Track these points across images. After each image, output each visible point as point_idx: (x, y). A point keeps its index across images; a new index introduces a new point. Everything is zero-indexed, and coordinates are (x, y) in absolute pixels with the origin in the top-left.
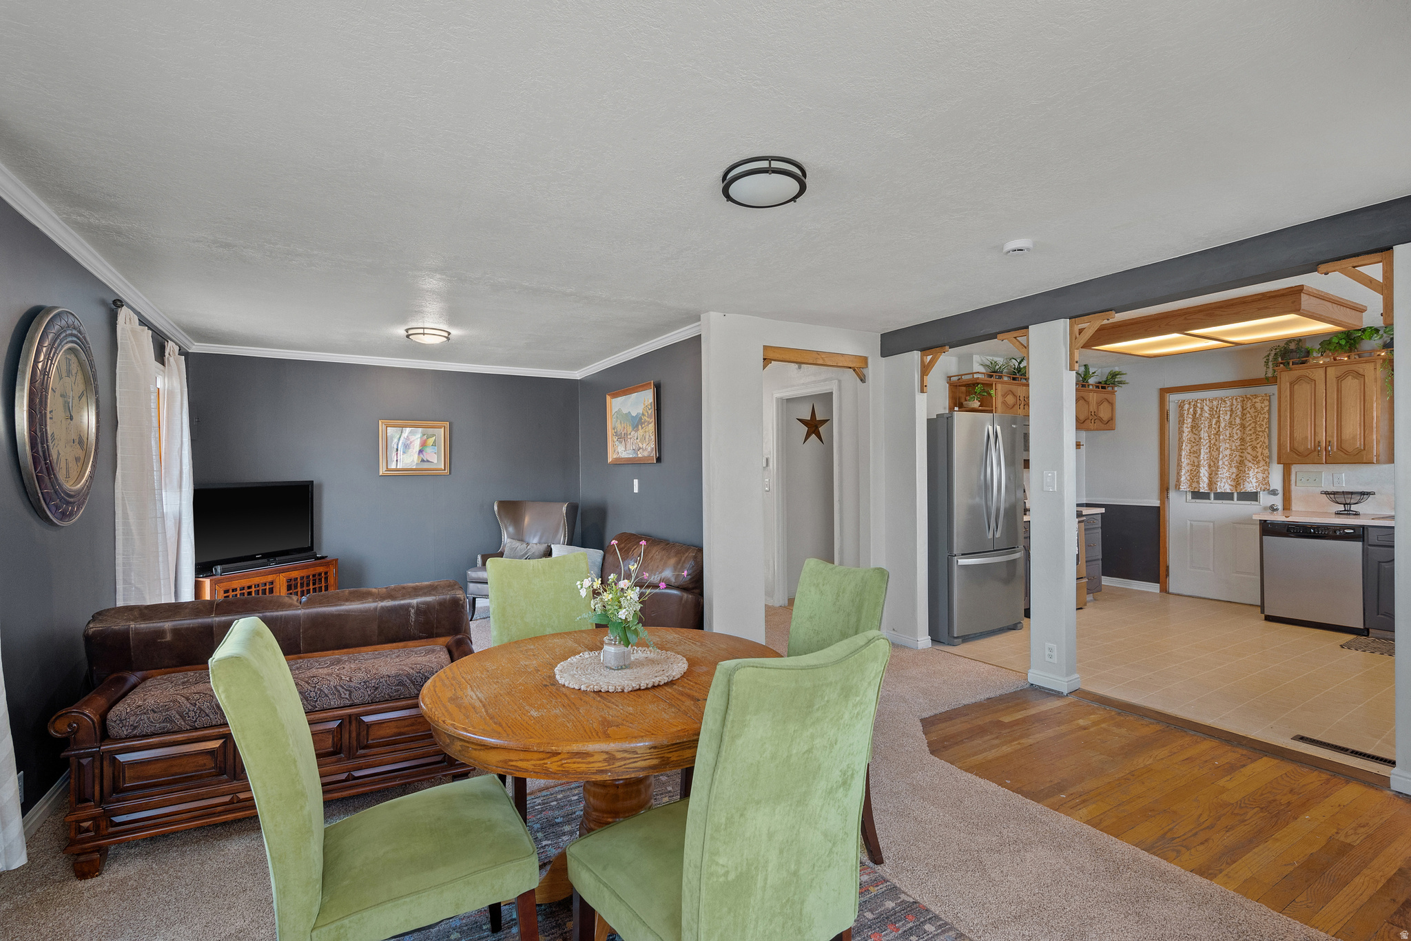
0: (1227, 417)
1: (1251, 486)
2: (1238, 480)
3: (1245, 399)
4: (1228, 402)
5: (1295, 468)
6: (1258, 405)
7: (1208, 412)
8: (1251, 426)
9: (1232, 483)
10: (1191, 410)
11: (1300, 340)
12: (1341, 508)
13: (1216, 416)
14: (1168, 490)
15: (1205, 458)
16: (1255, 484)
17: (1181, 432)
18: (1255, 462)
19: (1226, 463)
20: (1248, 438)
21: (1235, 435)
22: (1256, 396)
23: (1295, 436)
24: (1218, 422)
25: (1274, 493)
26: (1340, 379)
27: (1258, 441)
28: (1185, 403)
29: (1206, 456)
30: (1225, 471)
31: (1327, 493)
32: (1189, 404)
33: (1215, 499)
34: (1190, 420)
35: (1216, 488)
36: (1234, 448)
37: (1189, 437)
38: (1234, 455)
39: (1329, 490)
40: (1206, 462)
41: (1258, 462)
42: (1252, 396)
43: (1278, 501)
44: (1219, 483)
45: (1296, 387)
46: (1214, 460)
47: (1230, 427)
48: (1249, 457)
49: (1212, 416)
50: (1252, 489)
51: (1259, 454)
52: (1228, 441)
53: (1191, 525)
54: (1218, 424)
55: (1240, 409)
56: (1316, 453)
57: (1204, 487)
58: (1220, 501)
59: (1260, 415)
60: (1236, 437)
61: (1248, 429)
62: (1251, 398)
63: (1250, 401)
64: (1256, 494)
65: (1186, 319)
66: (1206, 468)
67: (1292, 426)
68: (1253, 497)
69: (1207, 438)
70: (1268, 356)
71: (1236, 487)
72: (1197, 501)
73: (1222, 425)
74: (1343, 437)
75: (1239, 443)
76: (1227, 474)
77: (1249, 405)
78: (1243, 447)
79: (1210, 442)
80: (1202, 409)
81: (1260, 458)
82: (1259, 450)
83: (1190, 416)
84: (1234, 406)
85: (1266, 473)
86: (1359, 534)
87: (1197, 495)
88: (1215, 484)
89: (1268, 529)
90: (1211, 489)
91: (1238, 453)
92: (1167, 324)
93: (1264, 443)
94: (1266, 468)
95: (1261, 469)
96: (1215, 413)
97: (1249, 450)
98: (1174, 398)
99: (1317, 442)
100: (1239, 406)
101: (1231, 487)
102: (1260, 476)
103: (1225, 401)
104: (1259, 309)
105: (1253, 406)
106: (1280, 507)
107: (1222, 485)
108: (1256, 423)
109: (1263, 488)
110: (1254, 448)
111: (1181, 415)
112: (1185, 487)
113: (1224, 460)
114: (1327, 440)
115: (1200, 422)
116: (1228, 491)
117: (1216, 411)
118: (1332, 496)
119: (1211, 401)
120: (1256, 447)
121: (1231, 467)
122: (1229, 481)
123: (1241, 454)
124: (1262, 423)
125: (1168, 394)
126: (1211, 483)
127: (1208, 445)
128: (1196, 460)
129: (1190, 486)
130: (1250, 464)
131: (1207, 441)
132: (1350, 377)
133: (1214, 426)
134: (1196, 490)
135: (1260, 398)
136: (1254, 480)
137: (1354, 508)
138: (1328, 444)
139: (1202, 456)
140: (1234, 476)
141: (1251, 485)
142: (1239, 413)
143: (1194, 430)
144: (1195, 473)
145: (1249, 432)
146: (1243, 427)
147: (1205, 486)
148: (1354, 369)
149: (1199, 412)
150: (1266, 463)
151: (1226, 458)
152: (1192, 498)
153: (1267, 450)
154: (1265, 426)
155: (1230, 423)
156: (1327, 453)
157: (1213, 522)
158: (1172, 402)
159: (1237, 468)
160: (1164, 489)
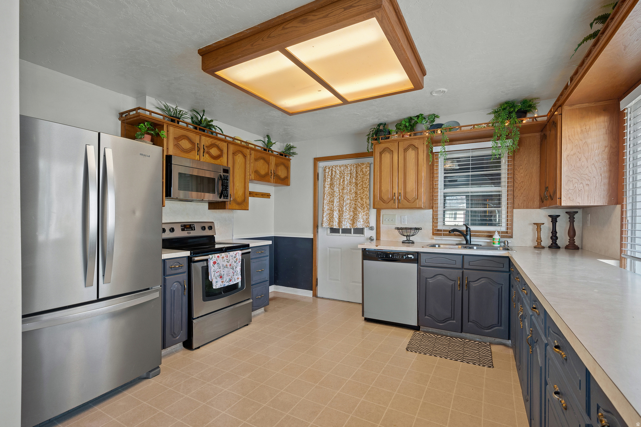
0: (349, 178)
1: (360, 225)
2: (354, 220)
3: (358, 166)
4: (349, 167)
5: (383, 212)
6: (364, 170)
7: (339, 175)
8: (360, 184)
9: (351, 222)
10: (330, 173)
11: (385, 124)
12: (405, 238)
13: (343, 177)
14: (317, 227)
15: (337, 205)
16: (362, 223)
17: (324, 187)
18: (362, 208)
19: (348, 209)
20: (359, 192)
21: (352, 190)
22: (363, 164)
23: (382, 189)
24: (344, 181)
25: (371, 228)
26: (405, 150)
27: (364, 194)
28: (327, 167)
29: (337, 204)
30: (347, 214)
31: (398, 229)
32: (329, 168)
33: (342, 233)
34: (329, 180)
35: (342, 226)
36: (352, 198)
37: (329, 191)
38: (352, 204)
39: (400, 226)
40: (337, 208)
41: (364, 208)
42: (361, 164)
43: (373, 234)
44: (343, 222)
45: (383, 155)
46: (341, 206)
47: (350, 185)
48: (359, 205)
49: (341, 176)
50: (360, 226)
51: (364, 203)
52: (349, 194)
53: (330, 251)
54: (344, 183)
55: (355, 173)
56: (393, 201)
57: (336, 226)
58: (344, 235)
59: (365, 177)
60: (353, 191)
61: (359, 186)
62: (361, 165)
63: (360, 167)
64: (363, 229)
65: (284, 29)
66: (337, 212)
67: (380, 182)
68: (360, 231)
69: (338, 192)
70: (369, 135)
71: (353, 225)
72: (333, 234)
73: (346, 183)
74: (407, 191)
75: (354, 196)
76: (348, 217)
77: (359, 169)
78: (356, 198)
79: (339, 194)
80: (335, 172)
81: (365, 205)
82: (364, 200)
83: (329, 177)
84: (352, 171)
85: (368, 214)
86: (416, 258)
87: (334, 231)
88: (342, 222)
89: (367, 255)
90: (339, 226)
91: (354, 202)
92: (269, 37)
93: (367, 195)
94: (368, 212)
95: (365, 213)
96: (342, 174)
97: (359, 200)
98: (321, 164)
99: (393, 194)
100: (354, 171)
101: (350, 225)
102: (365, 217)
103: (347, 167)
104: (345, 9)
105: (362, 170)
106: (375, 238)
107: (345, 223)
108: (363, 181)
109: (366, 226)
110: (362, 199)
111: (325, 176)
112: (326, 225)
113: (347, 206)
114: (399, 192)
115: (334, 181)
116: (349, 227)
117: (343, 174)
118: (401, 231)
119: (340, 167)
120: (363, 198)
121: (350, 211)
122: (349, 221)
123: (356, 203)
124: (366, 182)
125: (318, 162)
126: (340, 222)
127: (338, 197)
128: (332, 206)
129: (329, 224)
130: (360, 210)
131: (338, 194)
132: (411, 149)
133: (341, 184)
134: (332, 227)
135: (365, 165)
136: (362, 220)
137: (412, 238)
138: (399, 195)
139: (335, 204)
140: (351, 218)
141: (360, 223)
142: (354, 175)
143: (331, 186)
144: (332, 215)
145: (360, 188)
146: (356, 184)
147: (336, 224)
148: (414, 143)
149: (334, 174)
150: (368, 208)
151: (348, 206)
152: (331, 232)
153: (368, 200)
154: (367, 184)
155: (350, 182)
156: (399, 201)
157: (341, 248)
158: (320, 167)
159: (354, 212)
160: (316, 227)
